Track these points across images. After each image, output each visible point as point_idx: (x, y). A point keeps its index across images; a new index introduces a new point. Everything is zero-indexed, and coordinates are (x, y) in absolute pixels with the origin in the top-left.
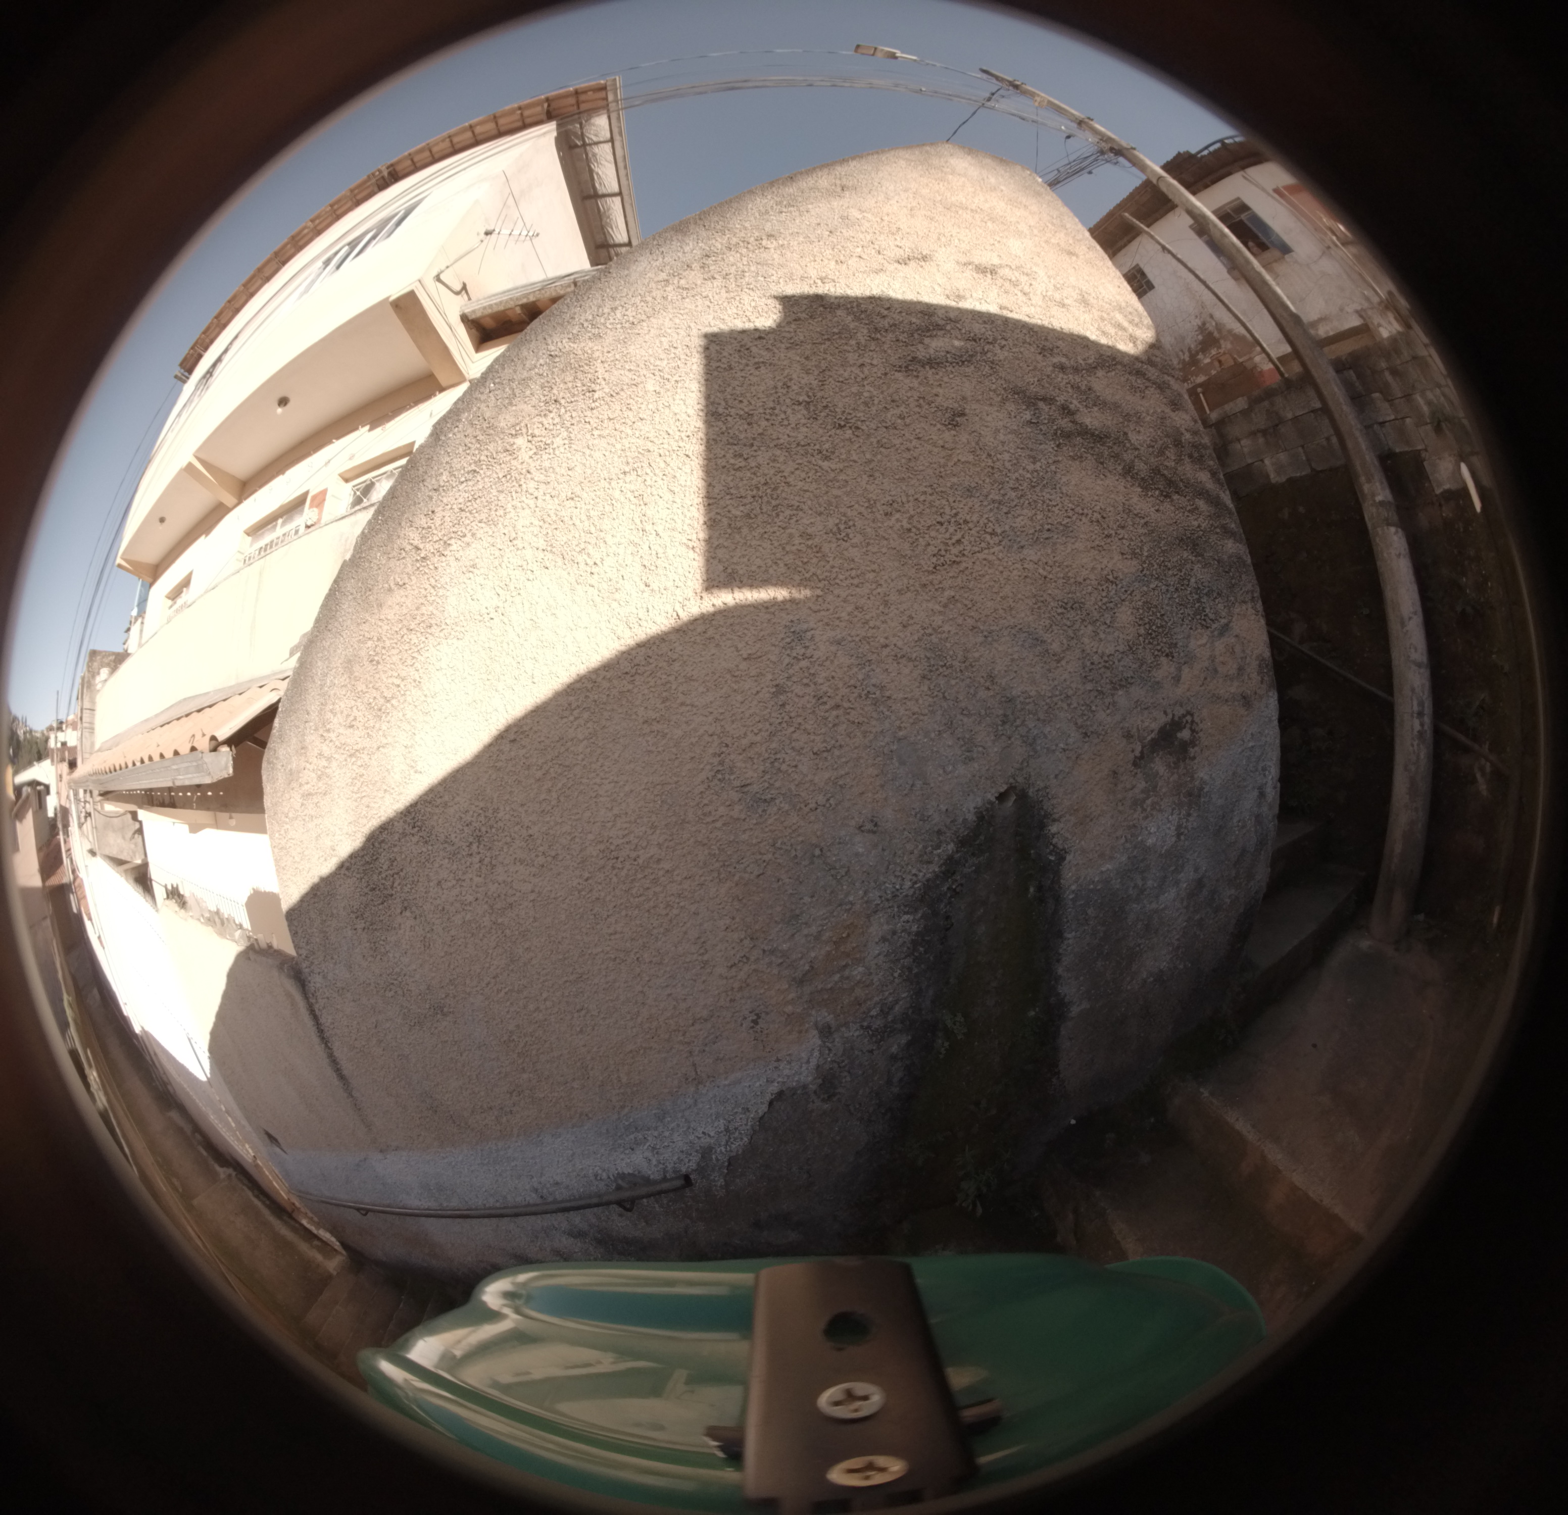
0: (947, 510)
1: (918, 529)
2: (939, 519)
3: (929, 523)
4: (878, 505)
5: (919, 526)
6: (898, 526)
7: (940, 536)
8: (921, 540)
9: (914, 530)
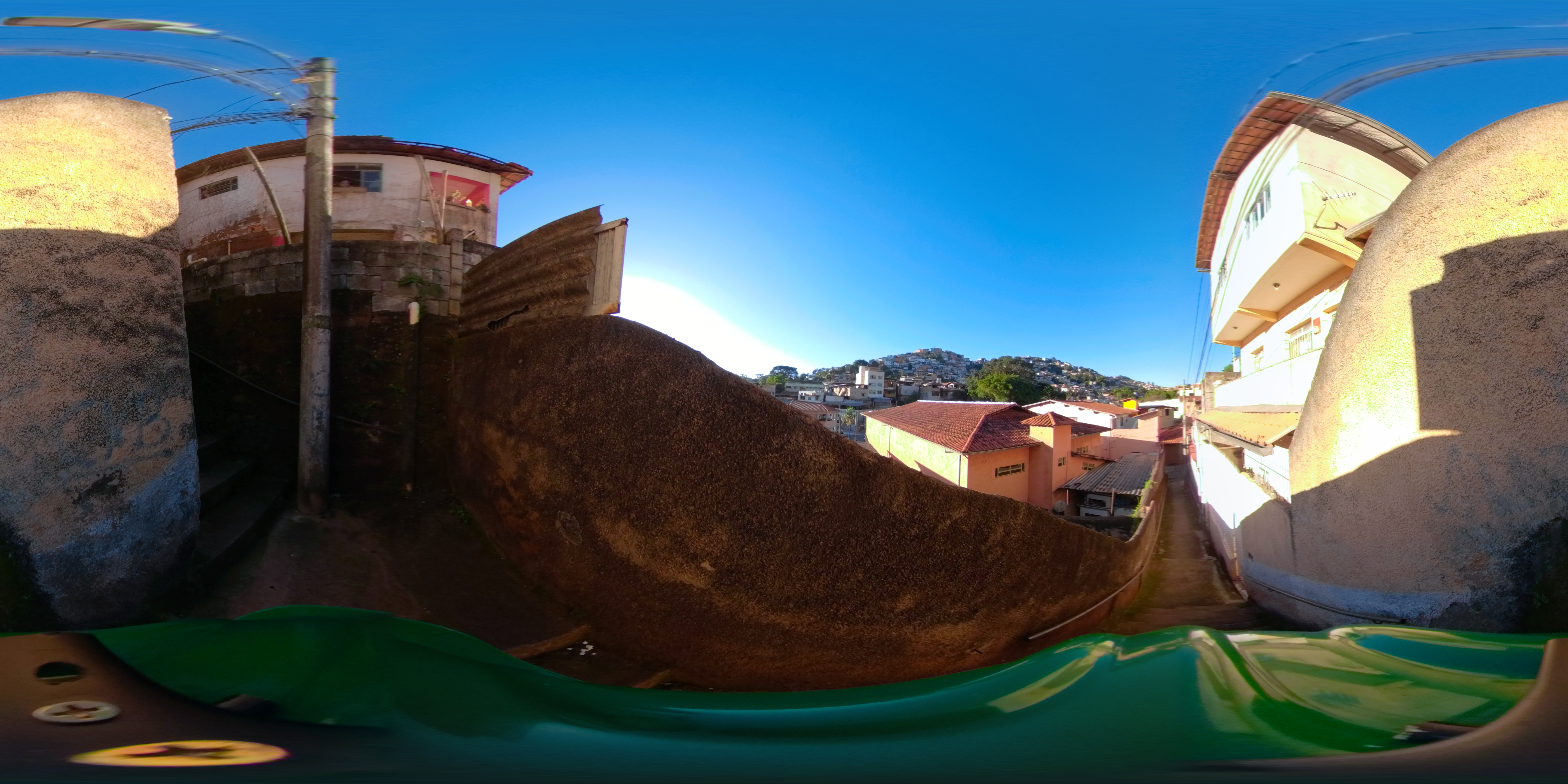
0: (1525, 386)
1: (1508, 399)
2: (1520, 392)
3: (1514, 395)
4: (1489, 387)
5: (1509, 397)
6: (1498, 398)
7: (1519, 402)
8: (1510, 404)
9: (1506, 400)
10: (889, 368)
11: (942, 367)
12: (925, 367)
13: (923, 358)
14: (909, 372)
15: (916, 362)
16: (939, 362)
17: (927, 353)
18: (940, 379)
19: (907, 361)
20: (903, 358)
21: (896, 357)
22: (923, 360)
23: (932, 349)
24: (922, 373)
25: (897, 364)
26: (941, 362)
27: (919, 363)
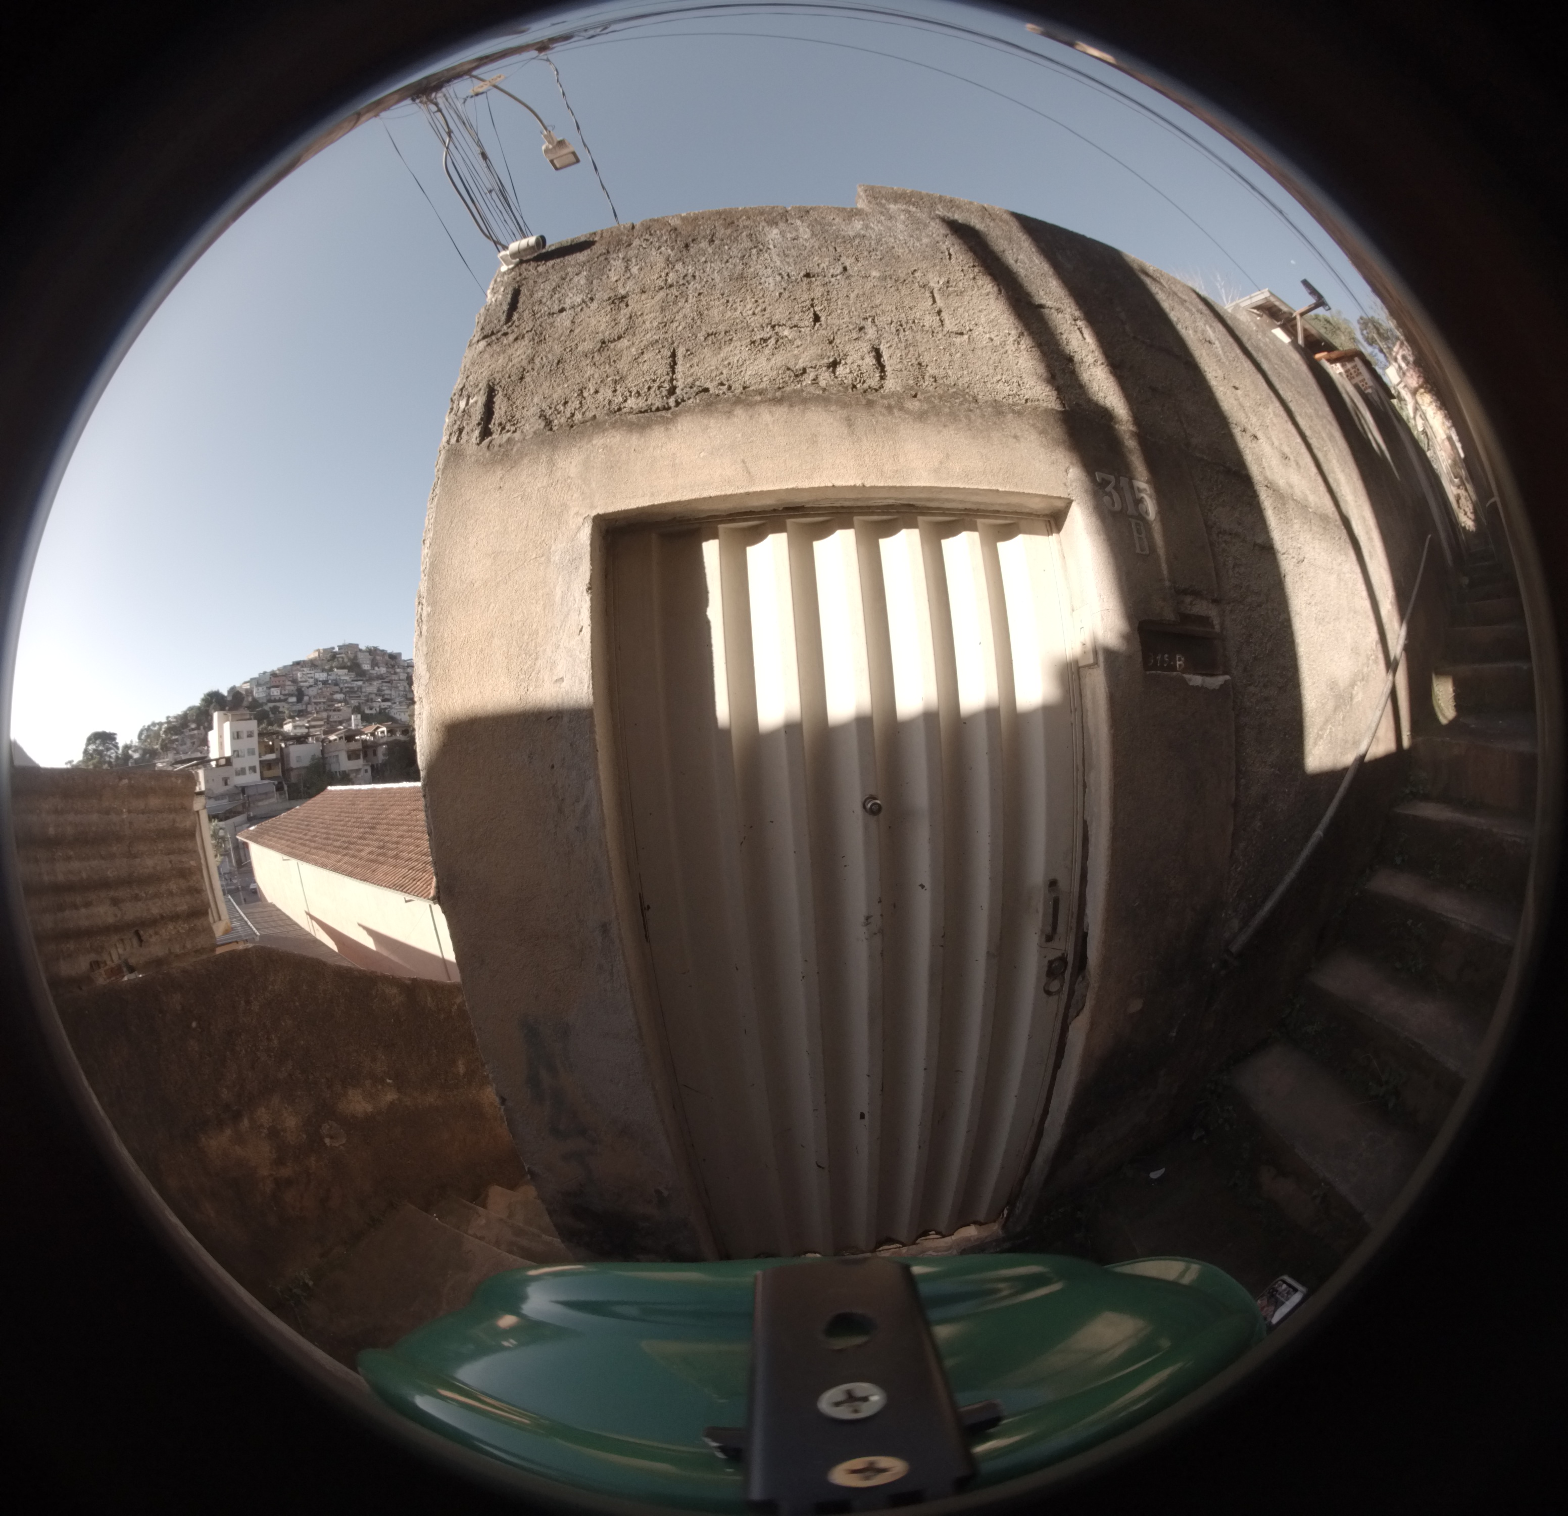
10: (262, 705)
11: (360, 688)
12: (327, 691)
13: (323, 670)
14: (299, 707)
15: (311, 681)
16: (353, 675)
17: (330, 659)
18: (359, 716)
19: (295, 681)
20: (285, 675)
21: (273, 675)
22: (322, 676)
23: (340, 647)
24: (322, 706)
25: (275, 692)
26: (357, 675)
27: (316, 681)
